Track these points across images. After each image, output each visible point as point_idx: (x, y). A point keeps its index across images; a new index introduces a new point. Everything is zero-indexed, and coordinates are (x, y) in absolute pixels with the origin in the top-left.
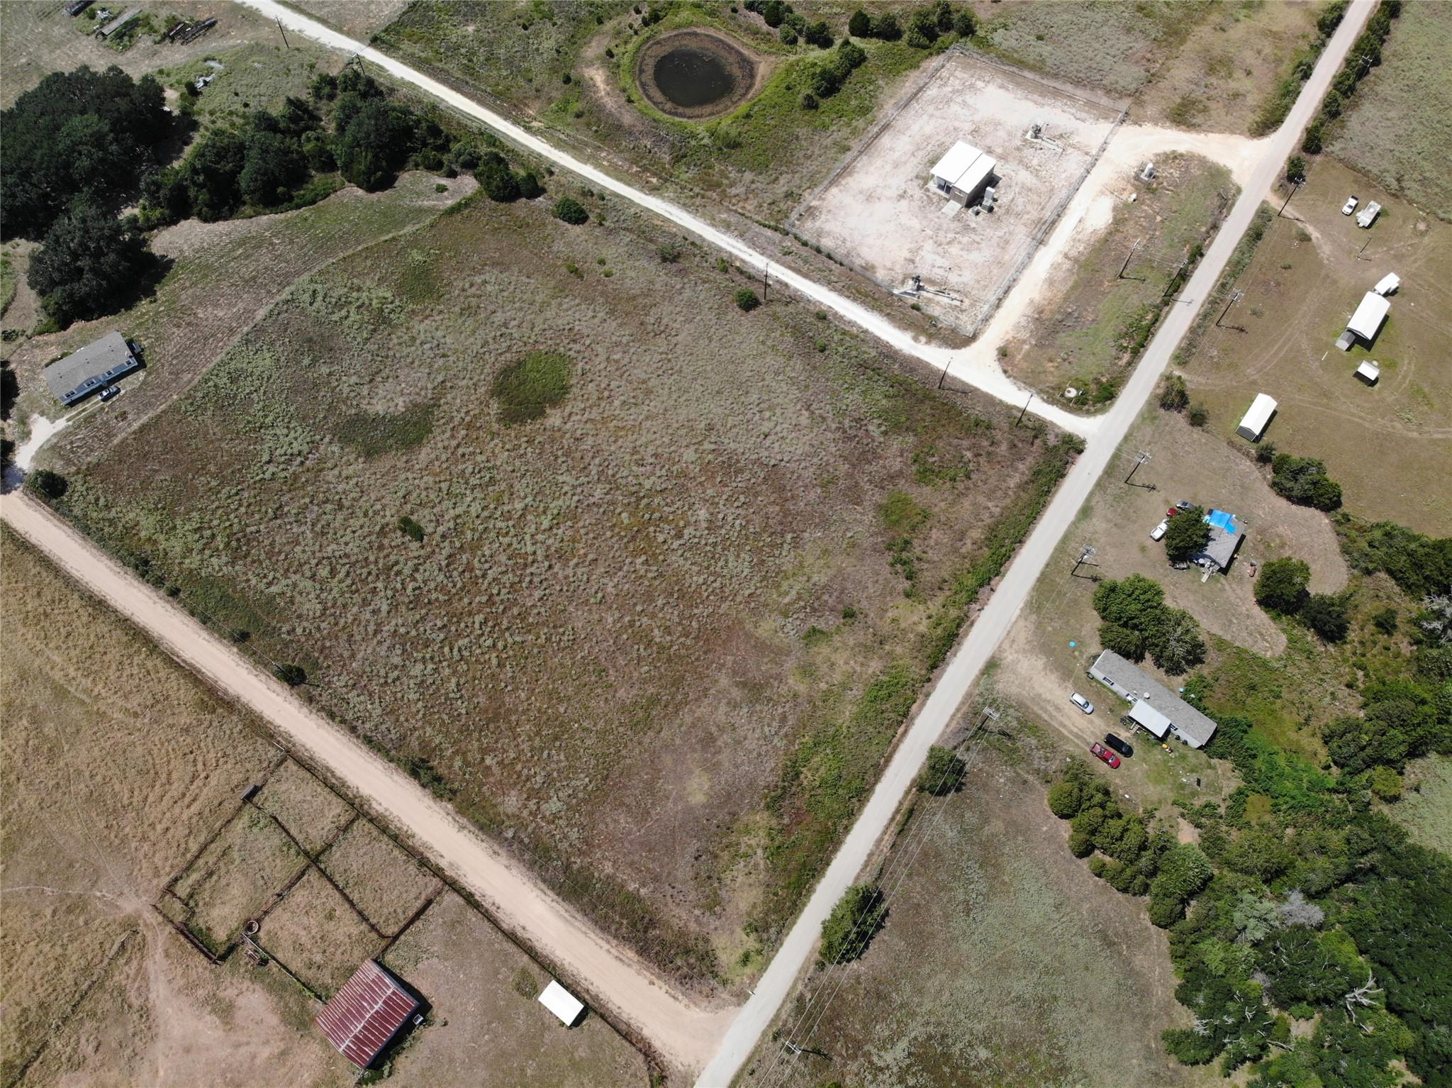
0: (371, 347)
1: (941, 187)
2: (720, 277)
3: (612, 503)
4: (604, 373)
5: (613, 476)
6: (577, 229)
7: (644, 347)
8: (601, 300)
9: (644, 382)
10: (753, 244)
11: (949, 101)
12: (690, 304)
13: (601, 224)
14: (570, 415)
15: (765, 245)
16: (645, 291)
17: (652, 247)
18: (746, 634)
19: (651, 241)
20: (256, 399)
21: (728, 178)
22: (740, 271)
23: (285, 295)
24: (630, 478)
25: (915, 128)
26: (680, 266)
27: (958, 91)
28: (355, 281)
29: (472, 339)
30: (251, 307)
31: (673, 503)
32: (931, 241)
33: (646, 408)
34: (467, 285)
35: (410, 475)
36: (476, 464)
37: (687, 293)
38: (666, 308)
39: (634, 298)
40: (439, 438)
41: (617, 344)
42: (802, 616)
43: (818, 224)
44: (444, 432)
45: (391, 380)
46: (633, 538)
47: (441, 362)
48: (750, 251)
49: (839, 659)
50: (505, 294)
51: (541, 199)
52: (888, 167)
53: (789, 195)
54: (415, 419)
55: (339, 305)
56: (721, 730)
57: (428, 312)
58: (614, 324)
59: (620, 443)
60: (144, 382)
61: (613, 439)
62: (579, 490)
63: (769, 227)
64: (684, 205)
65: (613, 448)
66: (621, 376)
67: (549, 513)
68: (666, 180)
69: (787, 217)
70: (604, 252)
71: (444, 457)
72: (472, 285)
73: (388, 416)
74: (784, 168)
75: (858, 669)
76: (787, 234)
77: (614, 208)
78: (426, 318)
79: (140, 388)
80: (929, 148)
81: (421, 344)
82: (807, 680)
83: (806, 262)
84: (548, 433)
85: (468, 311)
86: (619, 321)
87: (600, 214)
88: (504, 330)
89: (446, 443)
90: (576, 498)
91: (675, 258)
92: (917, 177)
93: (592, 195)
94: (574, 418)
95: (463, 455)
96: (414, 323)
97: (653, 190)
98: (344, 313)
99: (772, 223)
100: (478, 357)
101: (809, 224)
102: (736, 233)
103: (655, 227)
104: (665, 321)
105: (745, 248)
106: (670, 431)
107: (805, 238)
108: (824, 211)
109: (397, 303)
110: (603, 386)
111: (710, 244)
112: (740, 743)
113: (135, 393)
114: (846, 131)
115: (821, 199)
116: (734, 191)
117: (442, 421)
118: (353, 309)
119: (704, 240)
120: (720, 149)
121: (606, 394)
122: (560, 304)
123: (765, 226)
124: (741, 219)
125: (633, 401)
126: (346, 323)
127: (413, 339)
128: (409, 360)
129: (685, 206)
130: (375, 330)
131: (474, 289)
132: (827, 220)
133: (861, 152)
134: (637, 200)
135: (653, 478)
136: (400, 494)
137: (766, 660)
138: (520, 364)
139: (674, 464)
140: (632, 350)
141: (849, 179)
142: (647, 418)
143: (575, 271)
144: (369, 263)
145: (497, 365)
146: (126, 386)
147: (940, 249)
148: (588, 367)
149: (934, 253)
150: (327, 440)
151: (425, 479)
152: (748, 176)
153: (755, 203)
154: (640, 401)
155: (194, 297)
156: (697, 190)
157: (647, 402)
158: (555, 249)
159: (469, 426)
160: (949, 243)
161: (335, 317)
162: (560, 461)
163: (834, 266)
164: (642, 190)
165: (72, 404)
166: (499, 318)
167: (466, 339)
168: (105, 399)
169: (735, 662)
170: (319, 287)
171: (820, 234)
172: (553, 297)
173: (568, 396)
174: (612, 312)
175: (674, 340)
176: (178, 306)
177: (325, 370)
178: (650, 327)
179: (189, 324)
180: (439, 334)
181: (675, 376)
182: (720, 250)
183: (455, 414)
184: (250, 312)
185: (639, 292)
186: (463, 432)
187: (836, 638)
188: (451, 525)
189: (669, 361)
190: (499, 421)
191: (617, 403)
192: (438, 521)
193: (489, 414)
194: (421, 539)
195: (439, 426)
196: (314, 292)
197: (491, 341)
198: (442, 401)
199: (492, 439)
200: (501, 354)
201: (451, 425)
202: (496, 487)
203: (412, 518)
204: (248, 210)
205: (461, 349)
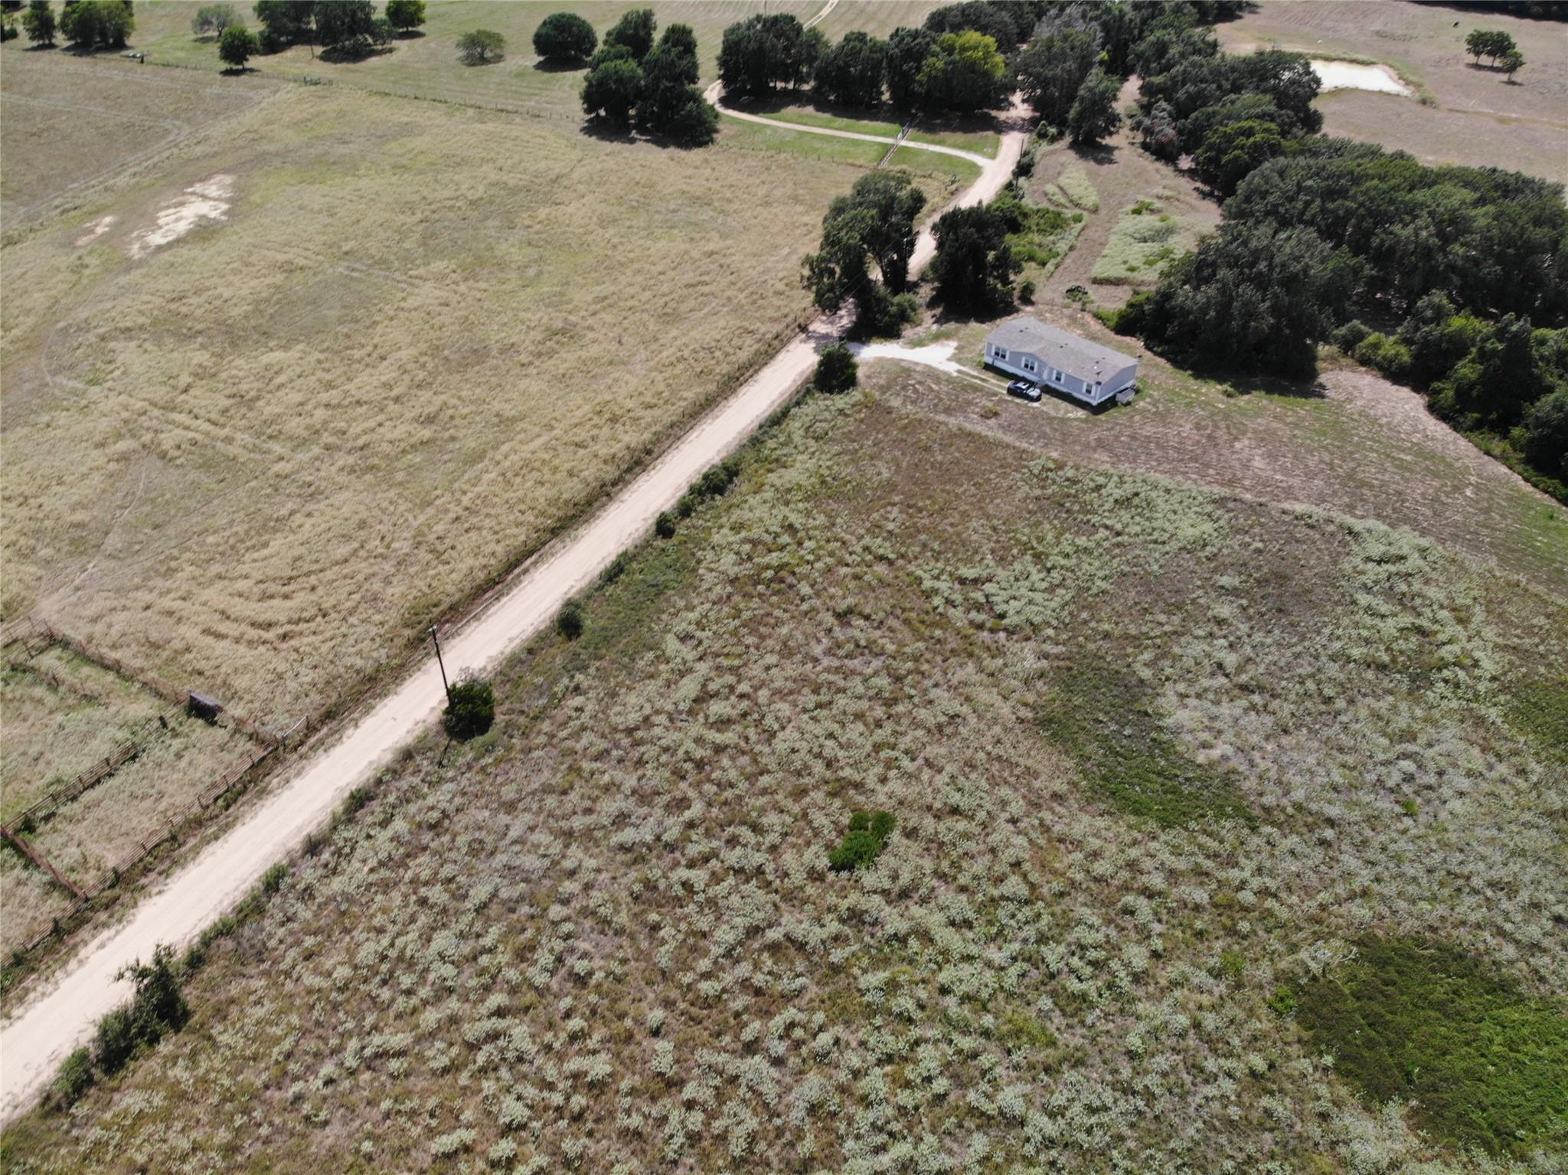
0: (1333, 670)
23: (1358, 526)
28: (1479, 610)
29: (1498, 858)
35: (1017, 807)
36: (1114, 948)
40: (1154, 845)
44: (1178, 853)
45: (1269, 720)
47: (1385, 804)
54: (1186, 789)
55: (1399, 598)
57: (1503, 747)
71: (1100, 868)
73: (1166, 737)
78: (1487, 748)
81: (1407, 755)
84: (1315, 1131)
89: (1147, 864)
95: (1130, 912)
100: (1459, 883)
109: (1482, 687)
117: (1212, 844)
118: (1407, 620)
126: (1364, 618)
127: (1409, 737)
128: (1347, 742)
130: (1382, 667)
136: (957, 799)
138: (1503, 988)
144: (1540, 620)
145: (1463, 933)
146: (1050, 406)
150: (1048, 647)
151: (1020, 840)
159: (1225, 906)
167: (1489, 843)
170: (1417, 562)
177: (1224, 610)
180: (1465, 784)
183: (1248, 866)
186: (1201, 896)
188: (903, 927)
190: (1287, 979)
192: (905, 894)
193: (1294, 948)
194: (836, 867)
195: (1192, 840)
196: (1402, 558)
197: (1524, 896)
198: (1267, 829)
199: (1217, 974)
200: (1501, 932)
201: (1208, 864)
202: (1058, 1019)
203: (895, 837)
204: (1498, 446)
205: (1453, 837)
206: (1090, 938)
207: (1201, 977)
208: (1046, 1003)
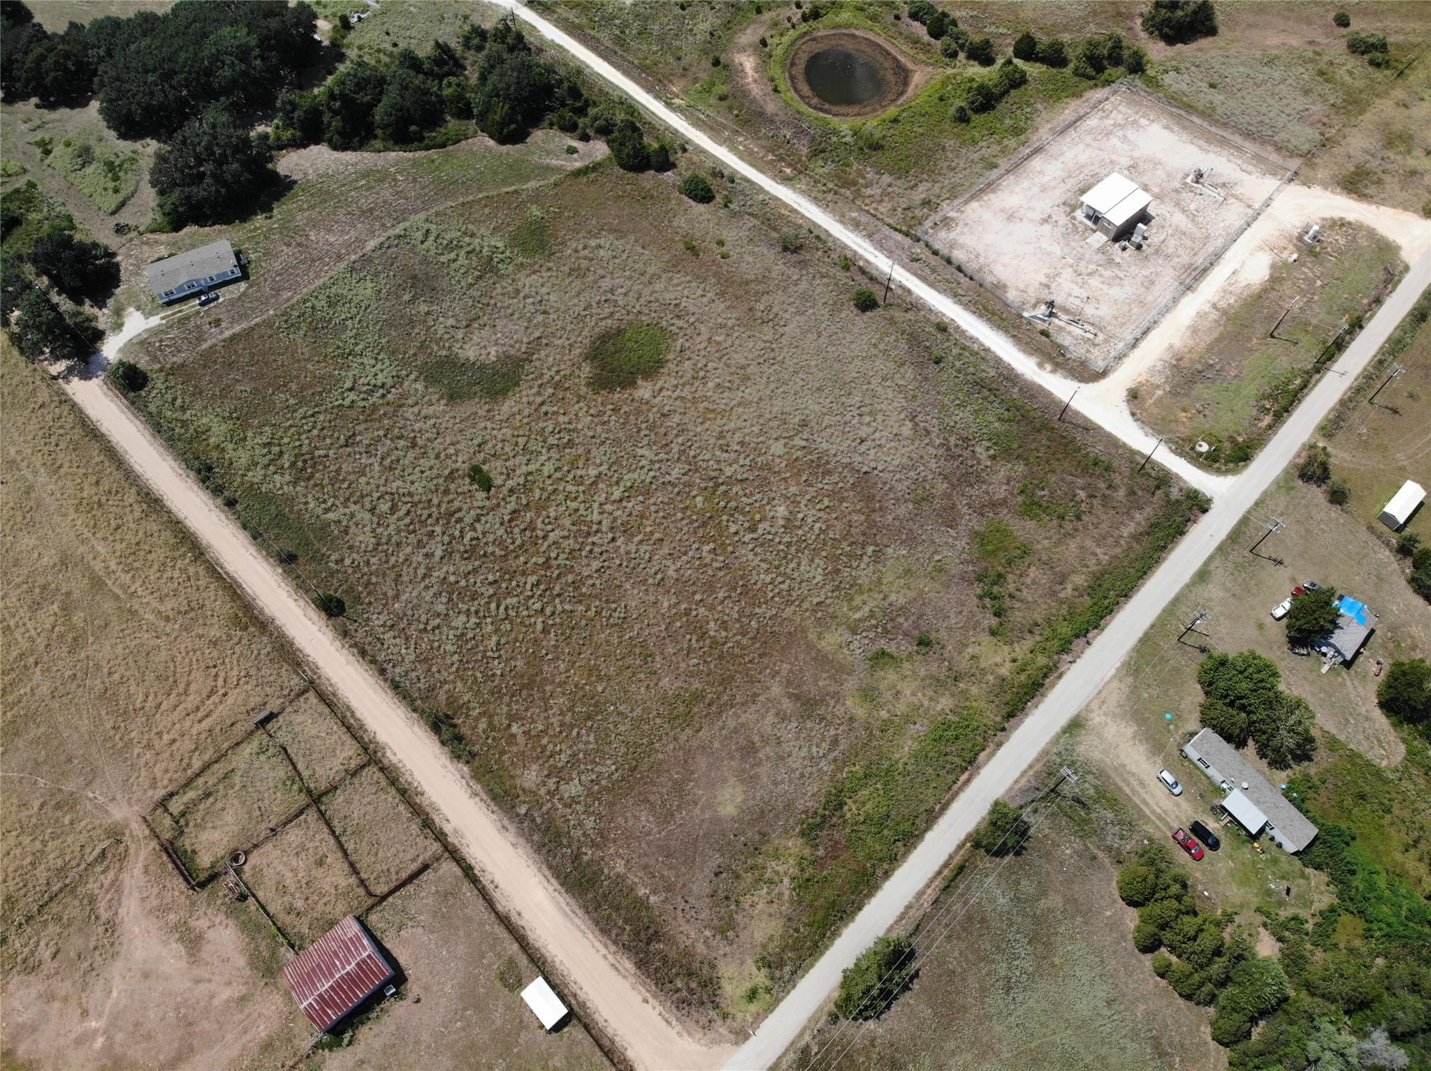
0: (474, 292)
1: (1088, 217)
2: (840, 274)
3: (689, 485)
4: (702, 353)
5: (695, 457)
6: (701, 208)
7: (748, 333)
8: (714, 281)
9: (743, 368)
10: (880, 246)
11: (1108, 134)
12: (804, 297)
13: (726, 206)
14: (661, 389)
15: (893, 249)
16: (760, 277)
17: (775, 235)
18: (807, 644)
19: (775, 229)
20: (350, 326)
21: (864, 178)
22: (863, 271)
23: (398, 230)
24: (712, 462)
25: (1069, 155)
26: (802, 258)
27: (1119, 125)
28: (470, 227)
29: (576, 301)
30: (363, 237)
31: (752, 494)
32: (1070, 270)
33: (740, 394)
34: (580, 247)
35: (489, 425)
36: (557, 424)
37: (803, 285)
38: (779, 297)
39: (747, 283)
40: (524, 393)
41: (722, 326)
42: (872, 635)
43: (952, 235)
44: (531, 388)
45: (487, 328)
46: (704, 524)
47: (540, 318)
48: (877, 253)
49: (907, 689)
50: (617, 261)
51: (669, 173)
52: (1035, 190)
53: (926, 203)
54: (505, 370)
55: (449, 247)
56: (766, 741)
57: (537, 267)
58: (722, 306)
59: (706, 425)
60: (244, 294)
61: (700, 420)
62: (657, 466)
63: (900, 231)
64: (815, 198)
65: (699, 429)
66: (720, 359)
67: (622, 484)
68: (800, 172)
69: (920, 224)
70: (725, 233)
71: (526, 412)
72: (585, 248)
73: (478, 364)
74: (925, 176)
75: (926, 703)
76: (918, 240)
77: (742, 192)
78: (534, 272)
79: (239, 298)
80: (1081, 177)
81: (525, 298)
82: (867, 705)
83: (933, 271)
84: (636, 404)
85: (577, 272)
86: (728, 303)
87: (726, 196)
88: (609, 295)
89: (531, 399)
90: (652, 474)
91: (797, 250)
92: (1064, 204)
93: (723, 176)
94: (665, 393)
95: (546, 414)
96: (521, 276)
97: (785, 180)
98: (453, 255)
99: (904, 228)
100: (579, 318)
101: (943, 234)
102: (864, 233)
103: (781, 216)
104: (775, 310)
105: (871, 249)
106: (761, 421)
107: (937, 246)
108: (961, 224)
109: (508, 254)
110: (700, 365)
111: (835, 240)
112: (782, 758)
113: (232, 302)
114: (996, 148)
115: (959, 210)
116: (869, 192)
117: (531, 376)
118: (463, 253)
119: (830, 235)
120: (861, 149)
121: (702, 374)
122: (671, 279)
123: (896, 230)
124: (872, 220)
125: (727, 384)
126: (453, 266)
127: (518, 291)
128: (509, 311)
129: (816, 200)
130: (480, 277)
131: (586, 252)
132: (962, 233)
133: (1008, 171)
134: (767, 188)
135: (735, 466)
136: (476, 442)
137: (824, 675)
138: (620, 332)
139: (759, 455)
140: (736, 334)
141: (992, 196)
142: (739, 404)
143: (692, 249)
144: (487, 211)
145: (596, 330)
146: (226, 294)
147: (1079, 279)
148: (687, 345)
149: (1073, 282)
150: (412, 377)
151: (504, 430)
152: (886, 179)
153: (890, 206)
154: (735, 386)
155: (310, 219)
156: (830, 185)
157: (742, 388)
158: (675, 224)
159: (557, 386)
160: (1090, 274)
161: (443, 259)
162: (642, 434)
163: (963, 280)
164: (774, 178)
165: (170, 304)
166: (606, 284)
167: (570, 299)
168: (203, 304)
169: (791, 671)
170: (433, 227)
171: (952, 246)
172: (665, 271)
173: (662, 370)
174: (722, 294)
175: (781, 330)
176: (291, 225)
177: (423, 308)
178: (759, 314)
179: (299, 245)
180: (544, 290)
181: (776, 367)
182: (845, 247)
183: (545, 371)
184: (360, 242)
185: (753, 277)
186: (551, 391)
187: (907, 665)
188: (521, 480)
189: (773, 350)
190: (588, 384)
191: (710, 385)
192: (508, 475)
193: (579, 377)
194: (489, 490)
195: (527, 381)
196: (428, 231)
197: (594, 305)
198: (535, 357)
199: (578, 402)
200: (602, 319)
201: (540, 382)
202: (573, 450)
203: (485, 468)
204: (378, 144)
205: (563, 308)
206: (551, 429)
207: (577, 407)
208: (567, 451)
